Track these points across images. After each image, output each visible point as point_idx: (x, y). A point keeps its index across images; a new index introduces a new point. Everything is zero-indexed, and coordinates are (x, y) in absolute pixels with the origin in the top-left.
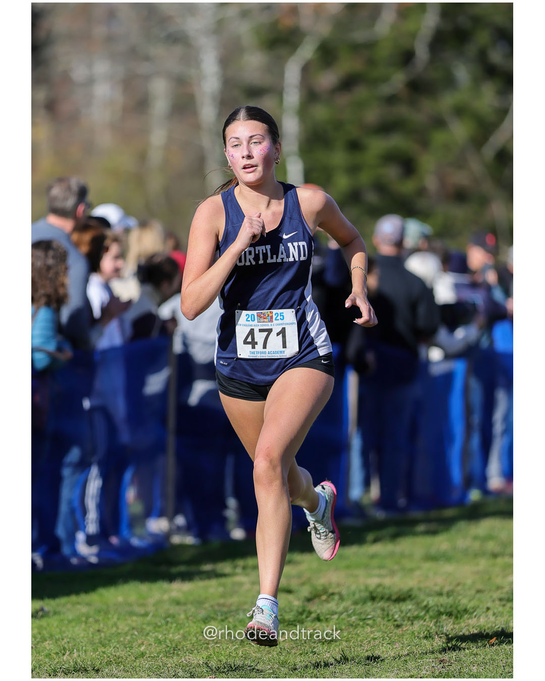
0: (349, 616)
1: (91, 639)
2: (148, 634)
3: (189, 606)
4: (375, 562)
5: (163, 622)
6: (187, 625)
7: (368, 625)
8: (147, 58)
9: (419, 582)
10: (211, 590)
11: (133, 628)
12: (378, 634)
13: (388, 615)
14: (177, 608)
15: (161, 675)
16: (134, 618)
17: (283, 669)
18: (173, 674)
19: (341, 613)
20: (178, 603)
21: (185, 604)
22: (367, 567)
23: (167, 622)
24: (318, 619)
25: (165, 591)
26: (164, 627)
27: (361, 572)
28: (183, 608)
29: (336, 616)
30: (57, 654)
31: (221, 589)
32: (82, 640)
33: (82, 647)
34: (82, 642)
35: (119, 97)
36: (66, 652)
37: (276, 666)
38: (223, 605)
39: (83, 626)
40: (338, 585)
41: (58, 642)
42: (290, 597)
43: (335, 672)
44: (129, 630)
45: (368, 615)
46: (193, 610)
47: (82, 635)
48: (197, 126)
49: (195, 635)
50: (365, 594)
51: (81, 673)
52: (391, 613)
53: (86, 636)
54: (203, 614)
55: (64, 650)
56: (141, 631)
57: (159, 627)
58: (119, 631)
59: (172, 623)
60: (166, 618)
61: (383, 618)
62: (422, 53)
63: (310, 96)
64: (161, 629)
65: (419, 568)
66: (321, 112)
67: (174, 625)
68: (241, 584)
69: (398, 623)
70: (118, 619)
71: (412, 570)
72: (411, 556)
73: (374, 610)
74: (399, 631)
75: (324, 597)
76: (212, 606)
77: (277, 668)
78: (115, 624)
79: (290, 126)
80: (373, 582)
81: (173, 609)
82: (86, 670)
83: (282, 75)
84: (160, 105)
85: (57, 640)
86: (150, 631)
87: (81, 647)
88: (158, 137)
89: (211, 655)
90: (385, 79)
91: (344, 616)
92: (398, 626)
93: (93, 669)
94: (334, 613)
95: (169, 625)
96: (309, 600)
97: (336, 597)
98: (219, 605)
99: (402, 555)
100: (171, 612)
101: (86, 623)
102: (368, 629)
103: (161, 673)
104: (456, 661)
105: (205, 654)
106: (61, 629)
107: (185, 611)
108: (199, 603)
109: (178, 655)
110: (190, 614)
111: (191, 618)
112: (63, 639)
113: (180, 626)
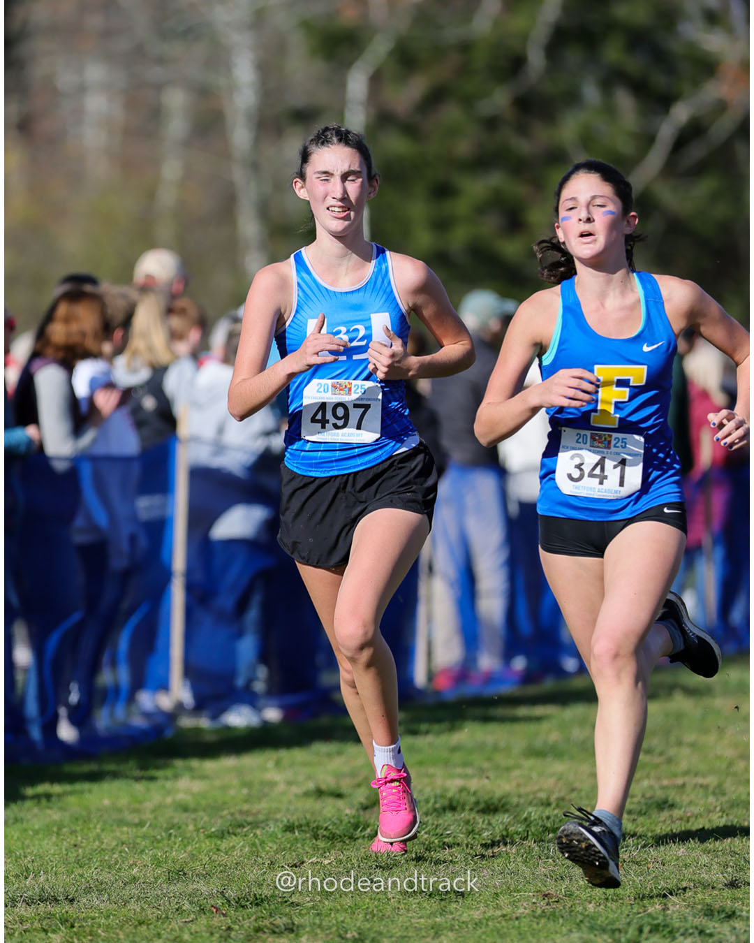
1: (65, 857)
2: (143, 851)
3: (201, 814)
4: (457, 757)
5: (163, 834)
6: (197, 839)
7: (445, 843)
8: (161, 61)
9: (518, 785)
10: (232, 792)
11: (123, 843)
12: (458, 857)
13: (473, 831)
14: (185, 815)
16: (125, 829)
17: (327, 903)
18: (177, 907)
20: (186, 809)
21: (195, 810)
22: (447, 763)
23: (170, 835)
25: (169, 793)
26: (165, 842)
27: (438, 771)
28: (193, 816)
30: (17, 876)
32: (52, 859)
33: (53, 867)
34: (51, 861)
35: (118, 113)
36: (30, 875)
37: (318, 898)
38: (247, 813)
39: (54, 839)
41: (19, 860)
42: (340, 803)
43: (399, 908)
44: (117, 845)
45: (446, 829)
46: (206, 818)
47: (52, 851)
48: (226, 155)
49: (207, 854)
50: (442, 802)
51: (50, 903)
52: (477, 829)
53: (58, 852)
54: (218, 824)
55: (27, 871)
56: (134, 847)
57: (159, 842)
58: (104, 846)
59: (175, 836)
60: (168, 829)
61: (467, 835)
62: (536, 59)
63: (383, 118)
64: (160, 845)
65: (518, 766)
67: (179, 839)
68: (272, 784)
69: (487, 841)
70: (103, 830)
71: (508, 769)
72: (507, 750)
73: (455, 823)
74: (487, 853)
76: (232, 814)
77: (320, 901)
78: (98, 837)
80: (453, 785)
81: (179, 818)
82: (56, 899)
83: (343, 86)
84: (177, 126)
85: (17, 858)
86: (146, 847)
87: (50, 868)
88: (171, 170)
90: (484, 95)
92: (486, 846)
93: (66, 899)
95: (173, 838)
96: (365, 808)
98: (241, 812)
99: (496, 748)
100: (176, 821)
101: (58, 834)
103: (159, 906)
104: (564, 895)
106: (23, 843)
107: (195, 820)
108: (215, 809)
109: (183, 881)
110: (201, 824)
111: (201, 830)
112: (25, 857)
113: (186, 841)
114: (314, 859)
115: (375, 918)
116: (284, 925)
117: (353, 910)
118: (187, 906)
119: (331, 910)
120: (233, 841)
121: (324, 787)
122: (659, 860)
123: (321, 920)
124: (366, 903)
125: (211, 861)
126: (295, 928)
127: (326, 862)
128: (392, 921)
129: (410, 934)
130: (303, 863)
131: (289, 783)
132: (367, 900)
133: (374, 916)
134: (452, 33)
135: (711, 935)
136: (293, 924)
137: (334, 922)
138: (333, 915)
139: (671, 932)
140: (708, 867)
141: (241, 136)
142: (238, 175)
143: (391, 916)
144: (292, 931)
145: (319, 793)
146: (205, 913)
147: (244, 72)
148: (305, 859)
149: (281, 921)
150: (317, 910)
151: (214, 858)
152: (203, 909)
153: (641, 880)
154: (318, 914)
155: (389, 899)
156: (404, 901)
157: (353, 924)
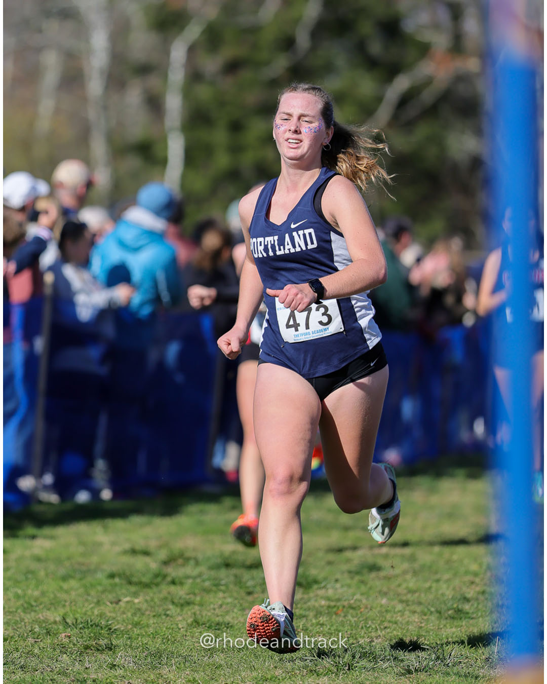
0: (204, 581)
3: (50, 563)
5: (23, 578)
6: (46, 582)
7: (221, 590)
8: (39, 31)
10: (72, 549)
12: (229, 600)
13: (240, 582)
14: (38, 564)
15: (18, 630)
17: (135, 630)
18: (30, 629)
19: (195, 578)
20: (38, 559)
21: (46, 561)
23: (27, 579)
24: (173, 582)
25: (28, 548)
26: (24, 583)
28: (44, 565)
29: (190, 581)
31: (81, 549)
37: (130, 627)
38: (83, 564)
40: (194, 549)
42: (147, 559)
43: (186, 635)
46: (53, 567)
48: (84, 99)
49: (53, 593)
50: (219, 561)
52: (244, 580)
54: (62, 571)
57: (19, 582)
59: (31, 579)
60: (26, 574)
61: (235, 584)
62: (303, 40)
63: (195, 76)
64: (21, 585)
66: (204, 92)
67: (34, 582)
68: (100, 544)
69: (251, 589)
73: (227, 576)
74: (250, 598)
75: (180, 561)
76: (72, 565)
77: (131, 629)
79: (174, 103)
80: (228, 549)
81: (34, 566)
83: (167, 53)
84: (51, 77)
88: (47, 106)
89: (67, 612)
90: (267, 63)
91: (198, 580)
92: (249, 593)
94: (188, 577)
95: (29, 581)
96: (166, 563)
97: (192, 562)
98: (80, 564)
100: (31, 568)
102: (221, 595)
103: (18, 628)
104: (303, 630)
105: (62, 611)
107: (46, 568)
108: (59, 561)
109: (35, 611)
110: (49, 571)
111: (50, 575)
113: (39, 583)
114: (128, 599)
115: (169, 642)
116: (105, 645)
117: (154, 636)
118: (37, 629)
119: (138, 635)
120: (73, 583)
121: (138, 547)
122: (369, 606)
123: (131, 642)
124: (163, 631)
125: (55, 597)
126: (113, 647)
127: (136, 601)
128: (181, 644)
129: (193, 654)
130: (120, 601)
131: (113, 544)
132: (164, 629)
133: (169, 640)
134: (245, 20)
135: (402, 661)
136: (112, 645)
137: (141, 643)
138: (140, 639)
139: (374, 658)
140: (402, 612)
141: (95, 86)
142: (92, 114)
143: (180, 641)
144: (111, 649)
145: (133, 552)
146: (50, 635)
147: (99, 41)
148: (122, 598)
149: (103, 642)
150: (128, 635)
151: (59, 595)
152: (49, 632)
153: (355, 621)
154: (129, 638)
155: (180, 629)
156: (190, 631)
157: (153, 646)
